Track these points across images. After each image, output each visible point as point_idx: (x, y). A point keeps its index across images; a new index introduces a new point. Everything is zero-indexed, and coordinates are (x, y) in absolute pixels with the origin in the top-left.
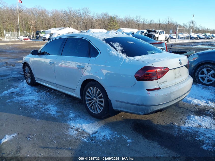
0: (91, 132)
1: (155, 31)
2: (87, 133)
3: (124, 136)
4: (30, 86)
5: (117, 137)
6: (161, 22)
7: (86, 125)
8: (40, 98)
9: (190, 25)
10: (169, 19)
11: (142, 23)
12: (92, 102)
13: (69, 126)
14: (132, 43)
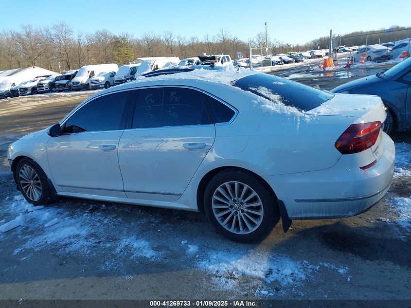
0: (261, 274)
1: (214, 58)
2: (254, 277)
3: (326, 265)
4: (42, 207)
5: (316, 270)
6: (211, 40)
7: (239, 261)
8: (90, 229)
9: (260, 41)
10: (224, 33)
11: (177, 45)
12: (230, 213)
13: (206, 273)
14: (282, 84)
